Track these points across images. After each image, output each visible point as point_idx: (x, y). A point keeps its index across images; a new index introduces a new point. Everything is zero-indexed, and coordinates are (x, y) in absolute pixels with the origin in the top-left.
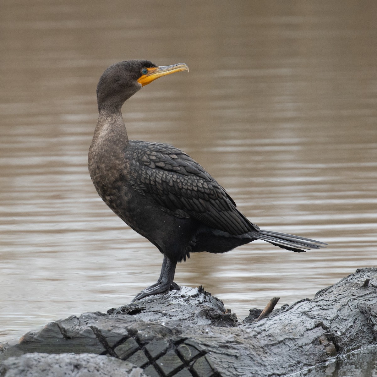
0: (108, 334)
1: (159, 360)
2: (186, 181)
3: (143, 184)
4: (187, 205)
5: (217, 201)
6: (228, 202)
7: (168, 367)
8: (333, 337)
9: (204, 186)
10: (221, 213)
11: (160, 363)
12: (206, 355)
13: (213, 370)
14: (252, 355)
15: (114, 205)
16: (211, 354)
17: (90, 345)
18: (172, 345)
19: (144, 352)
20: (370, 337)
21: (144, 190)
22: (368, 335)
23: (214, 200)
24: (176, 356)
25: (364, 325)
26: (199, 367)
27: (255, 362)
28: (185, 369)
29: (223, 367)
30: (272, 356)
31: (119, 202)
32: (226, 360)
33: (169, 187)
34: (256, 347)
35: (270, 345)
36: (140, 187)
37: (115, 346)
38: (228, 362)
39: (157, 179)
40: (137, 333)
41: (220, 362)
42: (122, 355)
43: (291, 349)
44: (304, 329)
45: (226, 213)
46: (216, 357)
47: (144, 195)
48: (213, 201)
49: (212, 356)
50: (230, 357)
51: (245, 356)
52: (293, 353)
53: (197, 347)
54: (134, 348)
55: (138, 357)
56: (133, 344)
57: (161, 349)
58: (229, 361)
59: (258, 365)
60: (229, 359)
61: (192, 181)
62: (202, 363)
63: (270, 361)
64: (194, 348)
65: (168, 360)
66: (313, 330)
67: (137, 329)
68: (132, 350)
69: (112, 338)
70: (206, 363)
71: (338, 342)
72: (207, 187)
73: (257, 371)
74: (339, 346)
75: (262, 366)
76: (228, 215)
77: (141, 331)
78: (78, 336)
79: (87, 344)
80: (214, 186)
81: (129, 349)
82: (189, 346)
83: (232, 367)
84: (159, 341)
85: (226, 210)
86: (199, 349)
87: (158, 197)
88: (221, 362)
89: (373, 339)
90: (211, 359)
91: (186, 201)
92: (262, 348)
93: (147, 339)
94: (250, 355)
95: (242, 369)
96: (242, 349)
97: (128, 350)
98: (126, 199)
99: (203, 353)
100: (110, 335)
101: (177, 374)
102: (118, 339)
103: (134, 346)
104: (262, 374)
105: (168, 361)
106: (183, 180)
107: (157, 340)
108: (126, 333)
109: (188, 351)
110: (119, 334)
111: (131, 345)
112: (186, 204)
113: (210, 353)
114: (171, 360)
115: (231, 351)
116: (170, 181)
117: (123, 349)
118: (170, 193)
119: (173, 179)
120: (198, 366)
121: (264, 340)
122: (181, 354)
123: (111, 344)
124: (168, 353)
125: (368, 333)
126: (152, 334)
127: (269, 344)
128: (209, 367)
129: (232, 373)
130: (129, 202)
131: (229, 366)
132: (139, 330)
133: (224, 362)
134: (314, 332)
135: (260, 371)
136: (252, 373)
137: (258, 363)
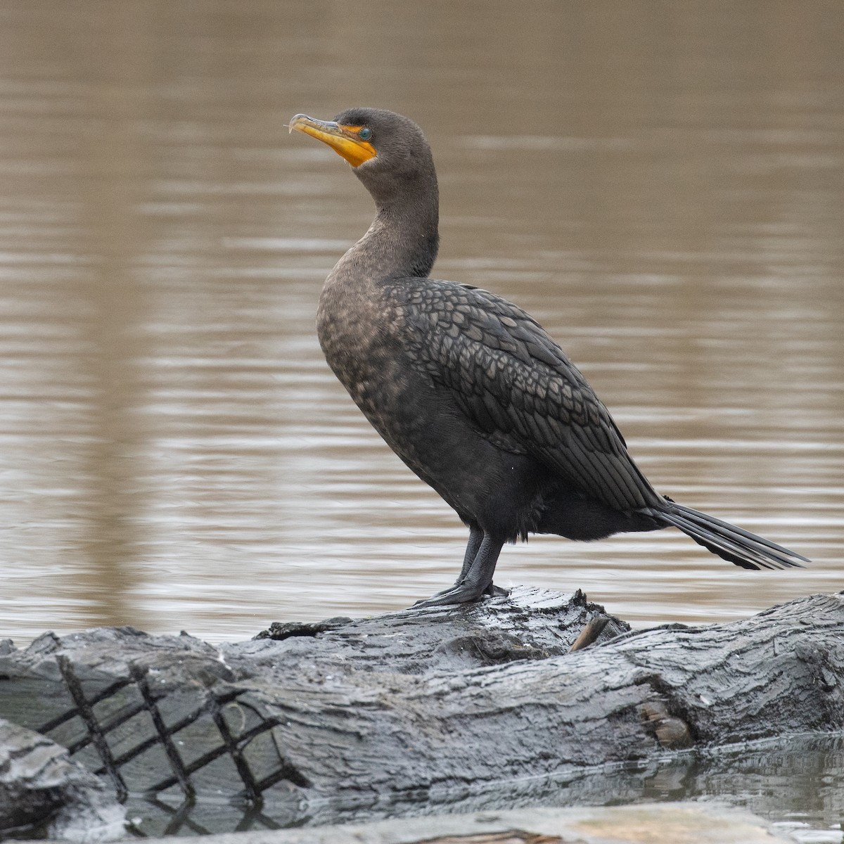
0: (88, 675)
1: (178, 734)
2: (526, 374)
3: (433, 363)
4: (520, 426)
5: (588, 429)
6: (610, 435)
7: (191, 749)
8: (682, 707)
9: (564, 391)
10: (591, 455)
11: (179, 741)
12: (275, 729)
13: (282, 760)
14: (404, 734)
15: (372, 404)
16: (289, 728)
17: (46, 696)
18: (213, 703)
19: (153, 715)
20: (814, 714)
21: (433, 377)
22: (810, 710)
23: (582, 426)
24: (215, 728)
25: (800, 687)
26: (256, 754)
27: (408, 750)
28: (227, 756)
29: (313, 755)
30: (463, 739)
31: (380, 395)
32: (325, 742)
33: (487, 380)
34: (426, 718)
35: (472, 715)
36: (428, 369)
37: (97, 699)
38: (330, 745)
39: (462, 359)
40: (147, 675)
41: (307, 744)
42: (105, 721)
43: (531, 728)
44: (596, 687)
45: (602, 456)
46: (299, 734)
47: (432, 387)
48: (578, 428)
49: (290, 732)
50: (342, 736)
51: (386, 735)
52: (536, 735)
53: (260, 710)
54: (135, 706)
55: (139, 725)
56: (134, 697)
57: (187, 711)
58: (335, 744)
59: (413, 756)
60: (337, 741)
61: (540, 376)
62: (262, 744)
63: (454, 749)
64: (253, 712)
65: (197, 735)
66: (620, 691)
67: (151, 666)
68: (129, 710)
69: (94, 682)
70: (271, 745)
71: (696, 720)
72: (569, 395)
73: (403, 768)
74: (699, 729)
75: (422, 759)
76: (607, 463)
77: (159, 670)
78: (25, 674)
79: (40, 694)
80: (584, 398)
81: (124, 707)
82: (245, 708)
83: (336, 758)
84: (186, 694)
85: (604, 451)
86: (263, 715)
87: (461, 396)
88: (312, 745)
89: (821, 717)
90: (283, 736)
91: (519, 416)
92: (442, 720)
93: (163, 687)
94: (398, 735)
95: (362, 762)
96: (384, 720)
97: (120, 710)
98: (395, 389)
99: (270, 724)
100: (90, 677)
101: (208, 766)
102: (104, 686)
103: (135, 702)
104: (416, 775)
105: (196, 738)
106: (519, 371)
107: (183, 692)
108: (126, 674)
109: (241, 717)
110: (109, 675)
111: (129, 700)
112: (519, 422)
113: (289, 724)
114: (202, 735)
115: (352, 724)
116: (489, 367)
117: (111, 707)
118: (487, 393)
119: (499, 364)
120: (254, 751)
121: (459, 704)
122: (226, 722)
123: (89, 696)
124: (201, 719)
125: (811, 705)
126: (180, 678)
127: (468, 713)
128: (275, 754)
129: (333, 768)
130: (401, 399)
131: (331, 754)
132: (154, 669)
133: (320, 745)
134: (621, 695)
135: (413, 768)
136: (388, 772)
137: (415, 752)
